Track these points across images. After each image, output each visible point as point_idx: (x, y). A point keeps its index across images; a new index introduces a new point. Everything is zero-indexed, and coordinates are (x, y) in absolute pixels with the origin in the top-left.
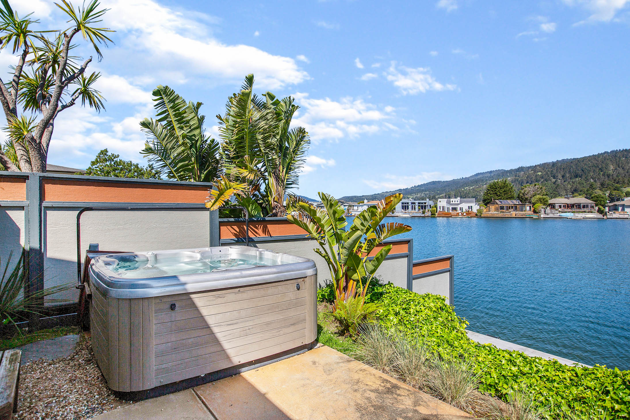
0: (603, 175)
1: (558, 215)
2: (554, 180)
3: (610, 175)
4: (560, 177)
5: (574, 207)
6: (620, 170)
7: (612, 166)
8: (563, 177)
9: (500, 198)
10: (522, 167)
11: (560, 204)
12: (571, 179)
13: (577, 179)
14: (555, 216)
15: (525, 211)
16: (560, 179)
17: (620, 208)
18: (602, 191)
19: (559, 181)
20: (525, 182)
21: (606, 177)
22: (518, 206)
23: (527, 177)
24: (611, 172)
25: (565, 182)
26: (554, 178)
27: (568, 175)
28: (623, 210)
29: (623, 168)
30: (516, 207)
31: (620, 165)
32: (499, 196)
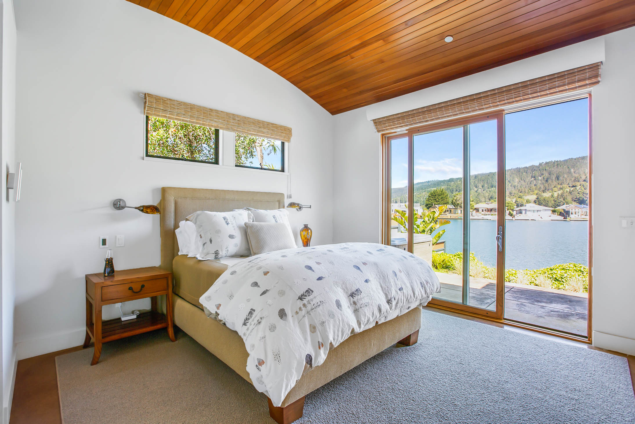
0: (511, 186)
1: (482, 217)
2: (476, 189)
3: (515, 186)
4: (480, 187)
5: (492, 211)
6: (522, 182)
7: (517, 179)
8: (483, 186)
9: (438, 203)
10: (452, 178)
11: (483, 209)
12: (488, 188)
13: (493, 189)
14: (479, 218)
15: (457, 213)
16: (480, 189)
17: (524, 212)
18: (511, 198)
19: (480, 190)
20: (455, 190)
21: (513, 188)
22: (452, 210)
23: (457, 186)
24: (516, 184)
25: (484, 190)
26: (476, 187)
27: (486, 185)
28: (526, 213)
29: (524, 181)
30: (451, 210)
31: (523, 179)
32: (438, 202)
